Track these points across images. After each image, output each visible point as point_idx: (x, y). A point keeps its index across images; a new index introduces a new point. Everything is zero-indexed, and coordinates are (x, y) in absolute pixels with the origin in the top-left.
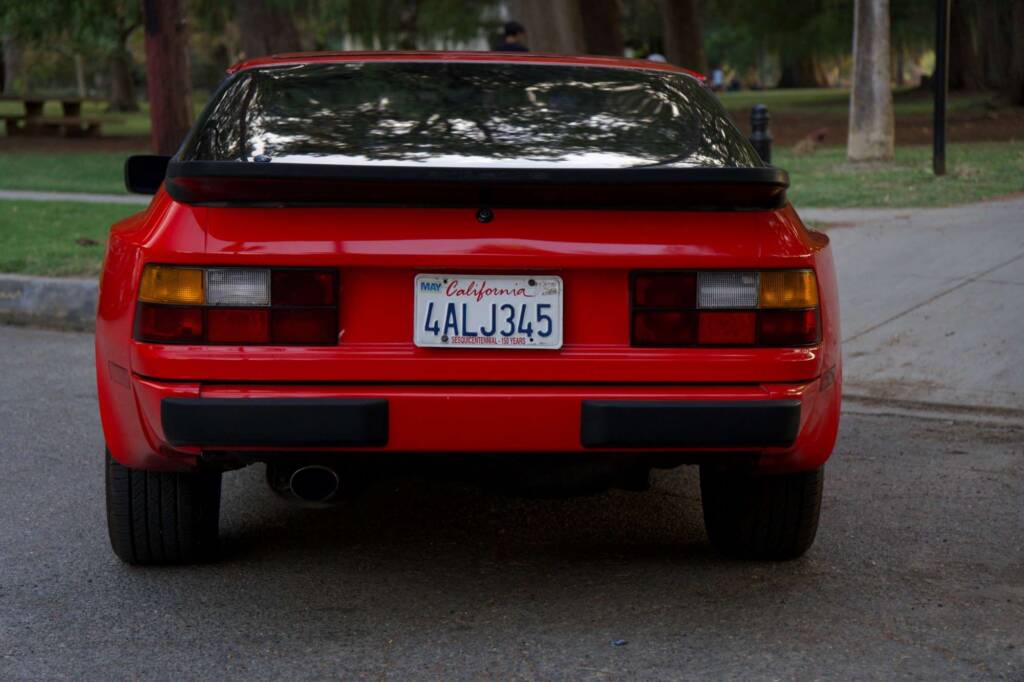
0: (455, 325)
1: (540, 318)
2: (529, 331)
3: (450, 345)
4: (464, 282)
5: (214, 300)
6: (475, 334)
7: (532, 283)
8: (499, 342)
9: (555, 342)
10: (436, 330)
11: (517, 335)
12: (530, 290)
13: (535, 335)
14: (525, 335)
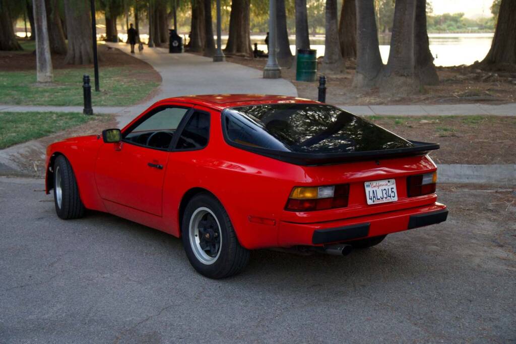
0: (375, 197)
1: (392, 192)
2: (390, 196)
3: (375, 203)
4: (374, 183)
5: (319, 197)
6: (379, 199)
7: (389, 182)
8: (385, 201)
9: (396, 199)
10: (371, 199)
11: (388, 198)
12: (389, 184)
13: (392, 198)
14: (389, 198)
